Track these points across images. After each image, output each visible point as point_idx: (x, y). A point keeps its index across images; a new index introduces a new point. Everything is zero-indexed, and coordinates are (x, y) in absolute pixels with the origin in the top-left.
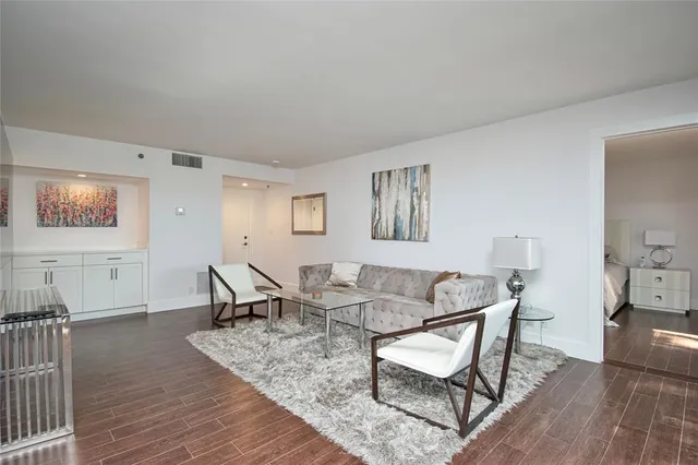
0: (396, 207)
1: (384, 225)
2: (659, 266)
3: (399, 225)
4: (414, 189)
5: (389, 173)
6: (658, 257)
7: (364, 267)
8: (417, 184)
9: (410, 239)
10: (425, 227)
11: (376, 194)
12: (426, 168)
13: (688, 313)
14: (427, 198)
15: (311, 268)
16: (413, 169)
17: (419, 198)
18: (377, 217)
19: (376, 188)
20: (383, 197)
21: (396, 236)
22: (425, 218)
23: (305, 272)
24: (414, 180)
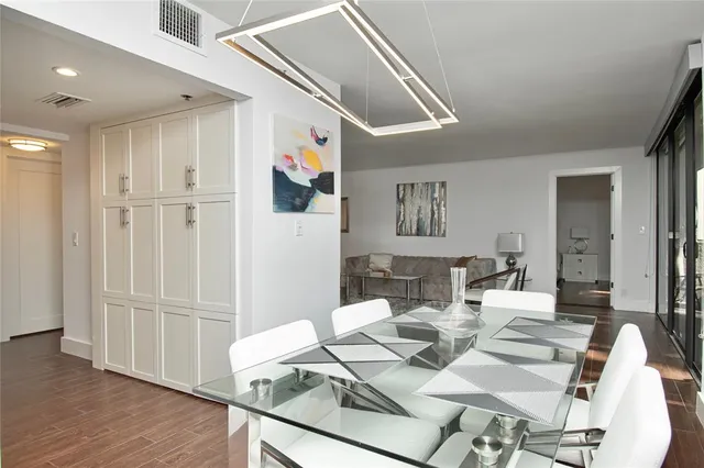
0: (419, 211)
1: (408, 224)
2: (580, 252)
3: (421, 224)
4: (433, 199)
5: (412, 185)
6: (580, 246)
7: (395, 258)
8: (436, 195)
9: (431, 235)
10: (443, 226)
11: (401, 201)
12: (443, 184)
13: (597, 282)
14: (445, 206)
15: (356, 258)
16: (433, 184)
17: (439, 205)
18: (402, 218)
19: (401, 196)
20: (407, 203)
21: (419, 232)
22: (443, 220)
23: (353, 263)
24: (434, 192)
